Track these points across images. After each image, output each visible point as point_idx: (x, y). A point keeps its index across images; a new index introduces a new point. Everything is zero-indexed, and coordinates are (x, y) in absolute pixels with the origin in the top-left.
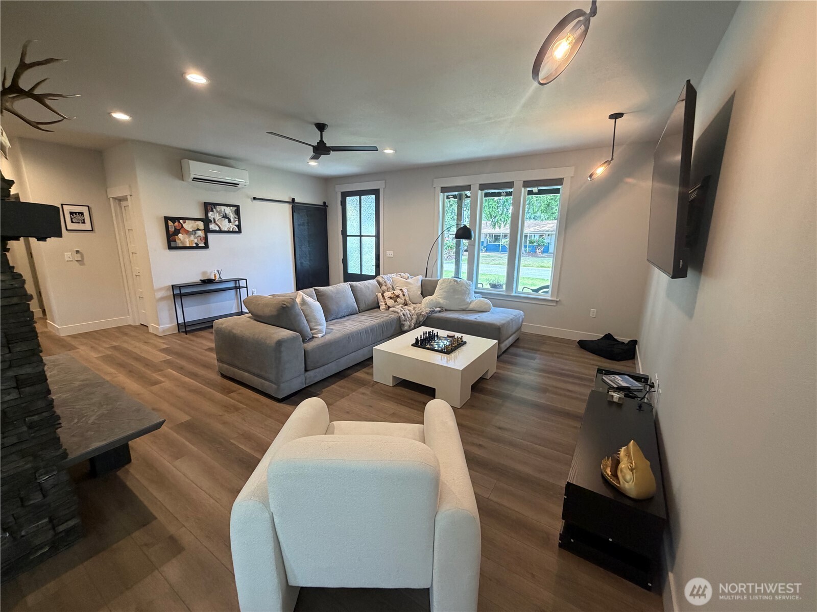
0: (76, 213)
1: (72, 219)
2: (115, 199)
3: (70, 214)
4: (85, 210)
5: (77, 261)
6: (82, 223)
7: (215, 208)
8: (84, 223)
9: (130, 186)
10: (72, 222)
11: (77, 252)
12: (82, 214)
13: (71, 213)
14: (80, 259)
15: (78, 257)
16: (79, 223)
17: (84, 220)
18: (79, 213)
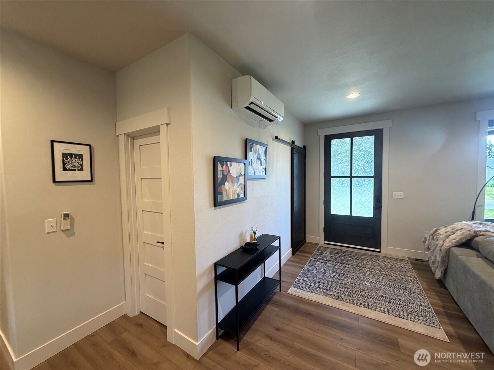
0: (71, 155)
1: (64, 164)
2: (127, 135)
3: (63, 157)
4: (84, 151)
5: (63, 231)
6: (79, 170)
7: (253, 147)
8: (82, 170)
9: (169, 110)
10: (65, 169)
11: (66, 216)
12: (80, 156)
13: (65, 155)
14: (69, 227)
15: (66, 224)
16: (74, 170)
17: (82, 165)
18: (76, 155)
